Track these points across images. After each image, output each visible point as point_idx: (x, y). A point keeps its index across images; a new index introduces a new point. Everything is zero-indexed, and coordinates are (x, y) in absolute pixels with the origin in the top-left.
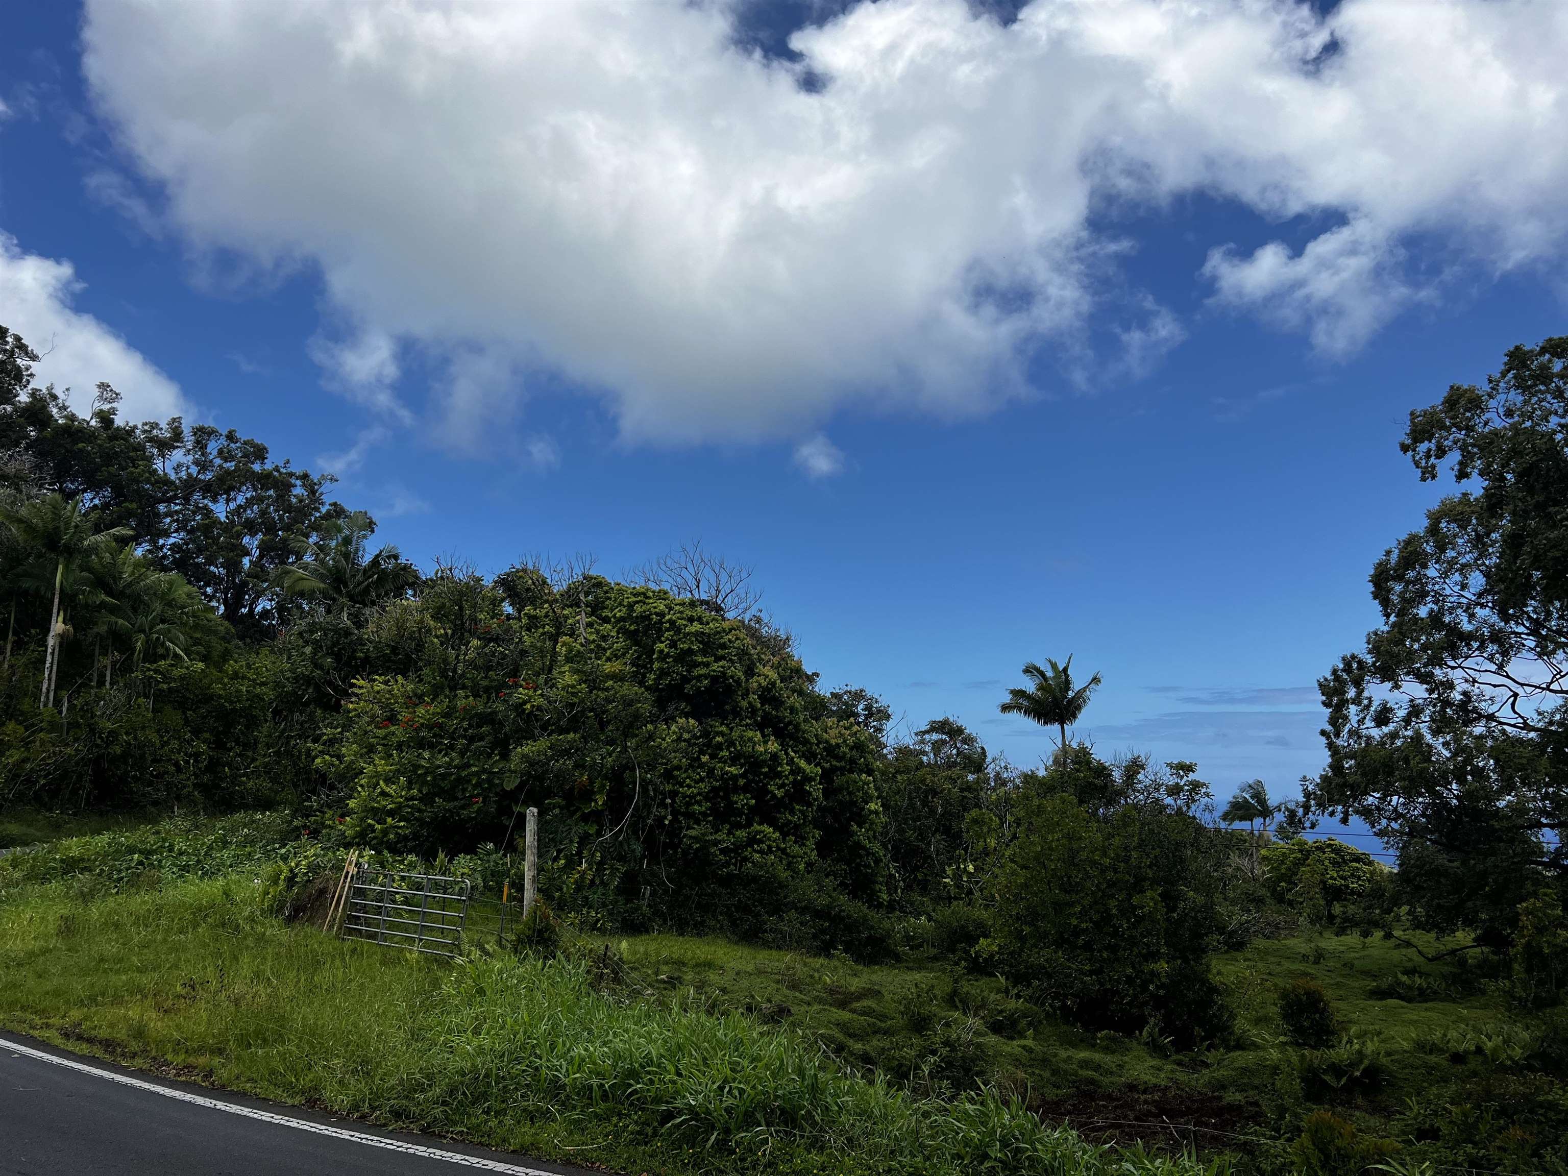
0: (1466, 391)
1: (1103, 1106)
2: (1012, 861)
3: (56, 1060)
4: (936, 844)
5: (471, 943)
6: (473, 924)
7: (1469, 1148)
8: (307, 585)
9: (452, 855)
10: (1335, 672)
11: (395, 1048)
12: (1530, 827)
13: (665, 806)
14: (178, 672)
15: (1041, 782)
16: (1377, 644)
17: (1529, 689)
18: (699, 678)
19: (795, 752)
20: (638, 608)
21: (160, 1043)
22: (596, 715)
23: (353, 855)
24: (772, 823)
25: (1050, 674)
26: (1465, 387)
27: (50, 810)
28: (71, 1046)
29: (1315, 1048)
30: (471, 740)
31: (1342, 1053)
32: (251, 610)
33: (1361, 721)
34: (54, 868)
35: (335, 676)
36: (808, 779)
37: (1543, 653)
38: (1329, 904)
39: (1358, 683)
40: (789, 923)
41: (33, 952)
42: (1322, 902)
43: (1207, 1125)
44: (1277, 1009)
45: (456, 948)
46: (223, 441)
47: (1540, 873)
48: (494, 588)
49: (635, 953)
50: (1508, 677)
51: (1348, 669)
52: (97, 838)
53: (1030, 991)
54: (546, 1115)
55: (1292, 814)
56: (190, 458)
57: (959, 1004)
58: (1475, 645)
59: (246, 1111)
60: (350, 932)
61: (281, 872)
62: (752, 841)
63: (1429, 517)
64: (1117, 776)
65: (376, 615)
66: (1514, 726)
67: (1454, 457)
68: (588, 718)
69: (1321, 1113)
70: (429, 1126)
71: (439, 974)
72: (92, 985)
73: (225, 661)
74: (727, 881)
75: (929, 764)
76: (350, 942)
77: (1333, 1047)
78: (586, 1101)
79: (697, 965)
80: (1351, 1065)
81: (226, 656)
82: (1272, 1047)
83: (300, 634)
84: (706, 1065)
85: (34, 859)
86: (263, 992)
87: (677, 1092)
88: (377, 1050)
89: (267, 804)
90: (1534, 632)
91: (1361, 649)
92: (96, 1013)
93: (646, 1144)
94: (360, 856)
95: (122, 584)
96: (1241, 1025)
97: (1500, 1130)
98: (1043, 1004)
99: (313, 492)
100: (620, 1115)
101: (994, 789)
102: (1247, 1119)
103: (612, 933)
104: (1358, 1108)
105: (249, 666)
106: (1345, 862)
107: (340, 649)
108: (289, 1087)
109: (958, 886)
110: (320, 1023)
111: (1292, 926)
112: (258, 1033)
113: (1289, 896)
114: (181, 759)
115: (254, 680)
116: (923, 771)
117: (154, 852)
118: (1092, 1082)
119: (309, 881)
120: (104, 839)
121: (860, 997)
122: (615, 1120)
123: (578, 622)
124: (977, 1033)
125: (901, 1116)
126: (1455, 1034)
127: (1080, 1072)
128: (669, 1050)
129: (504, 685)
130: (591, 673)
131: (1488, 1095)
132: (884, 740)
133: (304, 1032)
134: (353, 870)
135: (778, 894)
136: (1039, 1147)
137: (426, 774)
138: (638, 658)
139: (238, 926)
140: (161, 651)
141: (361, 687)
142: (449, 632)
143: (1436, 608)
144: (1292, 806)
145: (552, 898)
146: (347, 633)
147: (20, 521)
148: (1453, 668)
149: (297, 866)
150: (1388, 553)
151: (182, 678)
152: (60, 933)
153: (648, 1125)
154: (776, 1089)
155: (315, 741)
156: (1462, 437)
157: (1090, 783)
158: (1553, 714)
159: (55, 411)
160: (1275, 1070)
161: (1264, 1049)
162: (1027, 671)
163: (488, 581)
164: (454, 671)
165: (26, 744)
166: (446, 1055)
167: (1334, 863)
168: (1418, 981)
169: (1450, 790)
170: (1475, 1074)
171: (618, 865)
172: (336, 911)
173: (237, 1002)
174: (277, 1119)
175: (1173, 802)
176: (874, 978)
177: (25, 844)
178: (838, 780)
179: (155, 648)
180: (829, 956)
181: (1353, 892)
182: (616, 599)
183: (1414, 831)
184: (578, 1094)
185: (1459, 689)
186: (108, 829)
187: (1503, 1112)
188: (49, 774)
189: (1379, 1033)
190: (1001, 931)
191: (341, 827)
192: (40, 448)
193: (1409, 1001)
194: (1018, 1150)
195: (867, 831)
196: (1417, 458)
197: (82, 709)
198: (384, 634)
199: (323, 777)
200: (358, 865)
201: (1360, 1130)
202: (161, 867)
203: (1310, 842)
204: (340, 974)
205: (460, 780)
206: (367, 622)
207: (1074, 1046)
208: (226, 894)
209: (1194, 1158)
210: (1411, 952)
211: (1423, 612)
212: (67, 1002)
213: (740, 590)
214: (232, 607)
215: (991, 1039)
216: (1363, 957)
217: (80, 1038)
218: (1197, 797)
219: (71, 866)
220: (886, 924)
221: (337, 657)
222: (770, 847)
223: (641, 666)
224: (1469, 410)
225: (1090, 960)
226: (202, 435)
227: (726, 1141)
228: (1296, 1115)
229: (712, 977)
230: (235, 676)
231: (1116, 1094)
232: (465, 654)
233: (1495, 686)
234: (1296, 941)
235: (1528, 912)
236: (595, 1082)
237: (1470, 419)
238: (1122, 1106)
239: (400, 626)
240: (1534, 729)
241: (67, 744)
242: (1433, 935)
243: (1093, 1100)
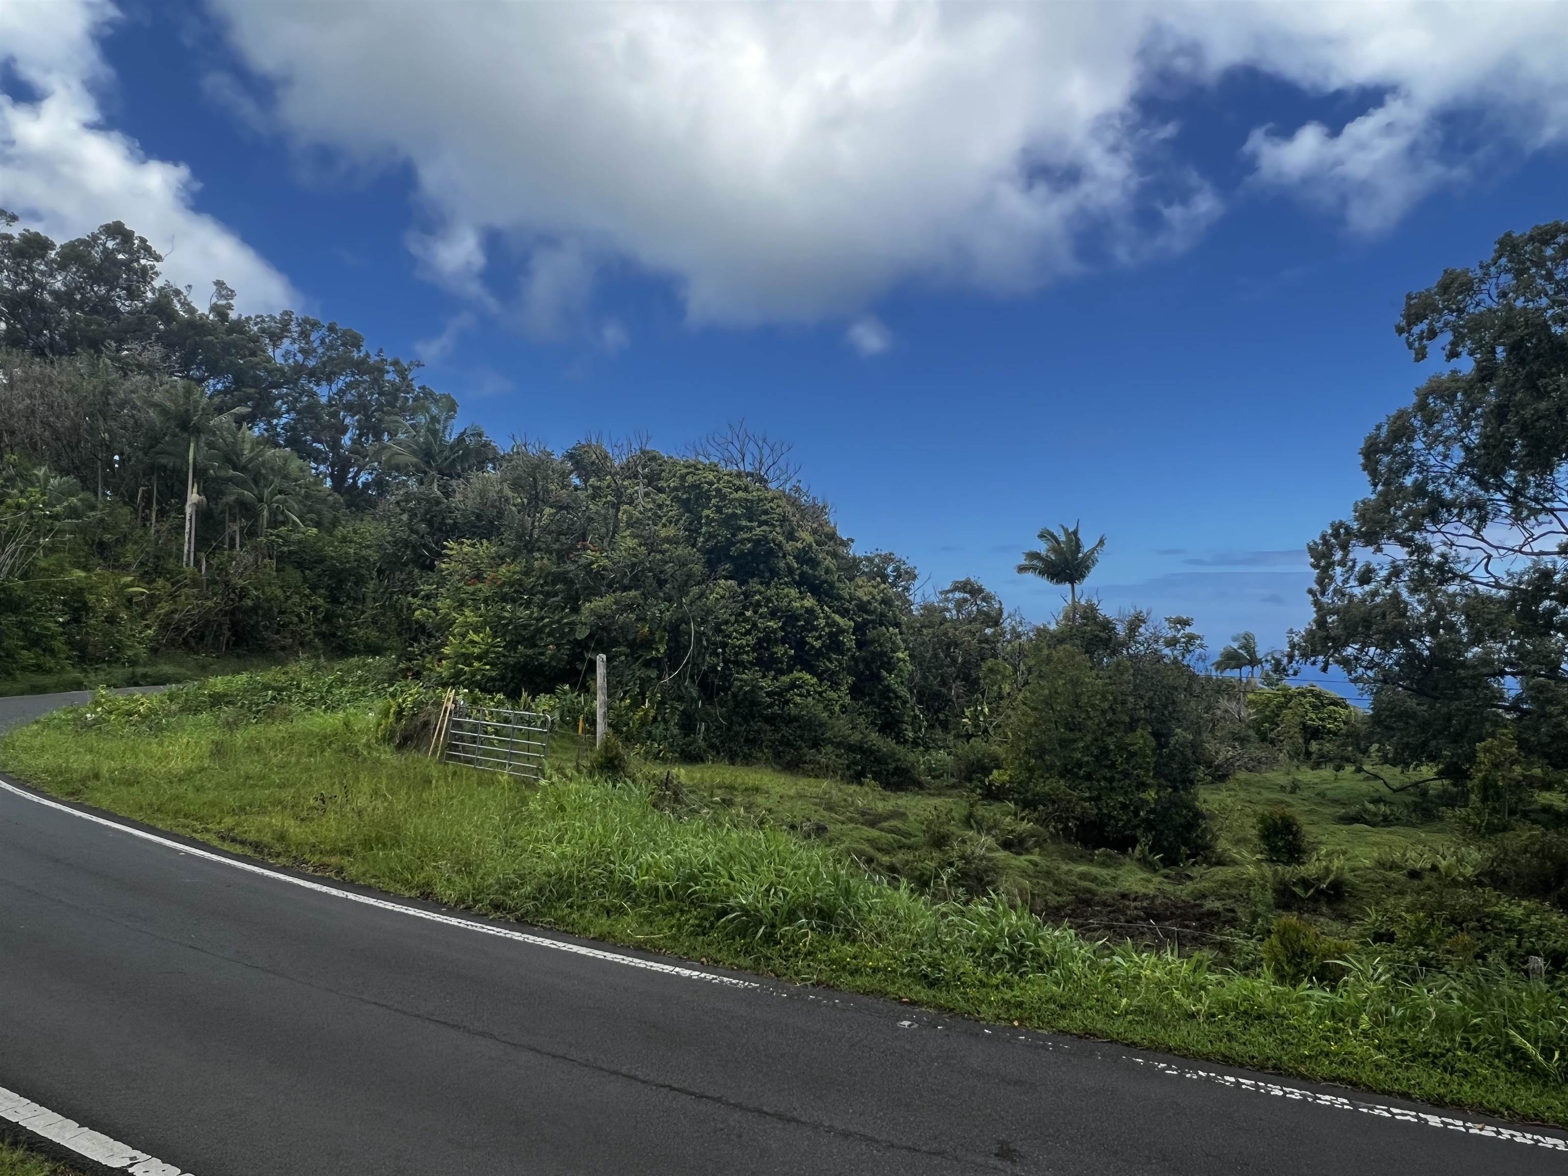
0: (1459, 275)
1: (1099, 911)
2: (1025, 704)
3: (215, 857)
4: (956, 689)
5: (552, 767)
6: (554, 752)
7: (1420, 950)
8: (401, 460)
9: (534, 694)
10: (1323, 537)
11: (491, 853)
12: (1494, 675)
13: (717, 655)
14: (295, 536)
15: (1053, 636)
16: (1364, 513)
17: (1502, 552)
18: (742, 541)
19: (830, 607)
20: (689, 479)
21: (299, 845)
22: (654, 575)
23: (451, 693)
24: (812, 671)
25: (1063, 538)
26: (1458, 270)
27: (197, 653)
28: (226, 847)
29: (1288, 864)
30: (548, 595)
31: (1311, 868)
32: (355, 482)
33: (1345, 581)
34: (204, 702)
35: (428, 539)
36: (841, 631)
37: (1517, 519)
38: (1307, 742)
39: (1345, 547)
40: (827, 755)
41: (191, 771)
42: (1301, 741)
43: (1187, 927)
44: (1255, 832)
45: (540, 771)
46: (324, 331)
47: (1499, 715)
48: (562, 462)
49: (692, 779)
50: (1483, 540)
51: (1336, 535)
52: (238, 677)
53: (1036, 815)
54: (620, 910)
55: (1278, 662)
56: (296, 346)
57: (974, 825)
58: (1455, 511)
59: (371, 901)
60: (450, 757)
61: (391, 706)
62: (793, 685)
63: (1417, 395)
64: (1121, 630)
65: (462, 486)
66: (1487, 585)
67: (1447, 337)
68: (647, 577)
69: (1292, 918)
70: (523, 916)
71: (527, 793)
72: (242, 798)
73: (335, 527)
74: (770, 720)
75: (952, 620)
76: (452, 765)
77: (1303, 863)
78: (652, 899)
79: (746, 789)
80: (1318, 879)
81: (335, 522)
82: (1249, 863)
83: (398, 503)
84: (754, 870)
85: (187, 694)
86: (381, 806)
87: (730, 893)
88: (477, 854)
89: (374, 650)
90: (1512, 500)
91: (1348, 517)
92: (246, 820)
93: (704, 934)
94: (457, 694)
95: (244, 460)
96: (1222, 845)
97: (1450, 935)
98: (1047, 826)
99: (404, 378)
100: (682, 912)
101: (1009, 642)
102: (1225, 923)
103: (674, 761)
104: (1322, 915)
105: (355, 532)
106: (1323, 705)
107: (432, 517)
108: (406, 882)
109: (977, 726)
110: (429, 831)
111: (1272, 762)
112: (378, 839)
113: (1272, 735)
114: (301, 610)
115: (360, 544)
116: (947, 624)
117: (285, 689)
118: (1089, 891)
119: (414, 714)
120: (243, 678)
121: (886, 819)
122: (678, 915)
123: (637, 492)
124: (989, 849)
125: (923, 916)
126: (1414, 854)
127: (1079, 883)
128: (722, 858)
129: (573, 548)
130: (649, 538)
131: (1441, 906)
132: (911, 598)
133: (416, 839)
134: (450, 706)
135: (816, 731)
136: (1041, 943)
137: (508, 624)
138: (691, 523)
139: (357, 751)
140: (281, 518)
141: (452, 549)
142: (525, 501)
143: (1420, 477)
144: (1278, 656)
145: (621, 732)
146: (438, 502)
147: (155, 405)
148: (1433, 533)
149: (404, 702)
150: (1379, 428)
151: (300, 542)
152: (212, 754)
153: (706, 919)
154: (815, 892)
155: (414, 596)
156: (1453, 319)
157: (1097, 636)
158: (1522, 574)
159: (178, 306)
160: (1250, 883)
161: (1242, 865)
162: (1041, 536)
163: (558, 456)
164: (531, 536)
165: (173, 597)
166: (535, 860)
167: (1314, 707)
168: (1383, 808)
169: (1423, 642)
170: (1429, 888)
171: (676, 705)
172: (438, 739)
173: (360, 813)
174: (398, 908)
175: (1170, 653)
176: (900, 802)
177: (178, 681)
178: (871, 634)
179: (275, 514)
180: (861, 784)
181: (1329, 732)
182: (670, 471)
183: (1387, 679)
184: (646, 893)
185: (1437, 551)
186: (246, 670)
187: (1452, 920)
188: (194, 623)
189: (1344, 853)
190: (1012, 763)
191: (438, 669)
192: (168, 341)
193: (1374, 825)
194: (1022, 946)
195: (896, 675)
196: (1411, 339)
197: (217, 568)
198: (469, 503)
199: (422, 628)
200: (455, 702)
201: (1323, 933)
202: (290, 701)
203: (1293, 688)
204: (444, 793)
205: (540, 630)
206: (454, 491)
207: (1073, 860)
208: (347, 724)
209: (1176, 952)
210: (1378, 784)
211: (1408, 481)
212: (222, 811)
213: (782, 463)
214: (339, 480)
215: (1001, 854)
216: (1334, 789)
217: (233, 840)
218: (1191, 648)
219: (217, 700)
220: (911, 757)
221: (430, 523)
222: (808, 691)
223: (692, 531)
224: (1461, 293)
225: (1089, 788)
226: (307, 327)
227: (772, 935)
228: (1267, 920)
229: (760, 799)
230: (344, 540)
231: (1110, 901)
232: (540, 520)
233: (1471, 548)
234: (1275, 774)
235: (1487, 750)
236: (660, 884)
237: (1460, 302)
238: (1114, 912)
239: (482, 494)
240: (1505, 588)
241: (207, 598)
242: (1398, 769)
243: (1089, 906)
